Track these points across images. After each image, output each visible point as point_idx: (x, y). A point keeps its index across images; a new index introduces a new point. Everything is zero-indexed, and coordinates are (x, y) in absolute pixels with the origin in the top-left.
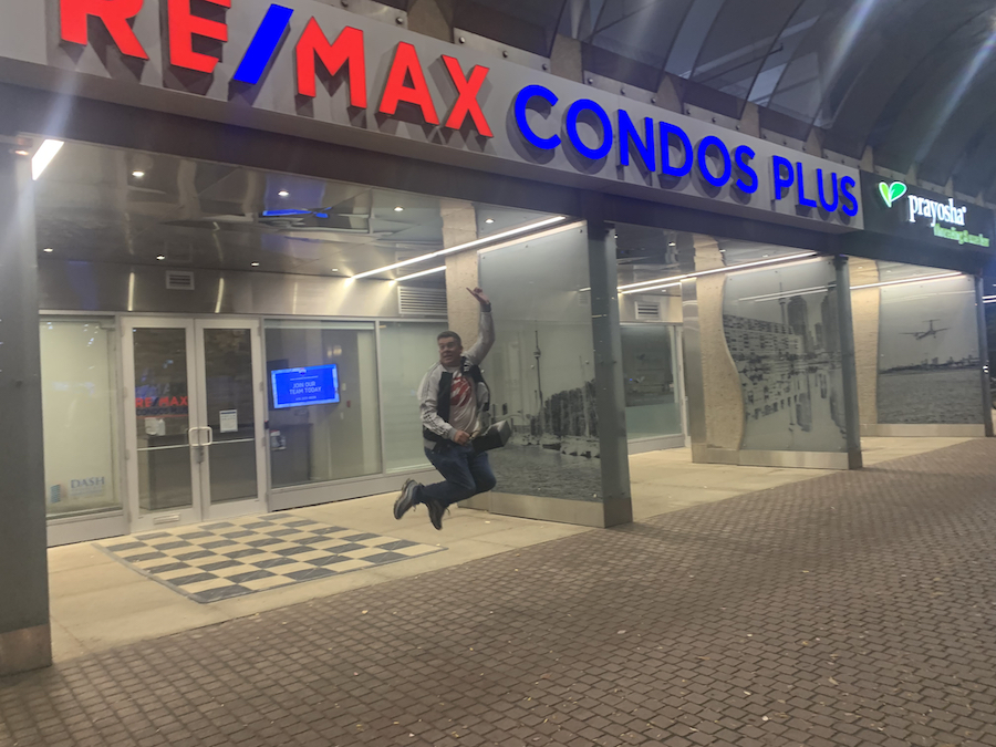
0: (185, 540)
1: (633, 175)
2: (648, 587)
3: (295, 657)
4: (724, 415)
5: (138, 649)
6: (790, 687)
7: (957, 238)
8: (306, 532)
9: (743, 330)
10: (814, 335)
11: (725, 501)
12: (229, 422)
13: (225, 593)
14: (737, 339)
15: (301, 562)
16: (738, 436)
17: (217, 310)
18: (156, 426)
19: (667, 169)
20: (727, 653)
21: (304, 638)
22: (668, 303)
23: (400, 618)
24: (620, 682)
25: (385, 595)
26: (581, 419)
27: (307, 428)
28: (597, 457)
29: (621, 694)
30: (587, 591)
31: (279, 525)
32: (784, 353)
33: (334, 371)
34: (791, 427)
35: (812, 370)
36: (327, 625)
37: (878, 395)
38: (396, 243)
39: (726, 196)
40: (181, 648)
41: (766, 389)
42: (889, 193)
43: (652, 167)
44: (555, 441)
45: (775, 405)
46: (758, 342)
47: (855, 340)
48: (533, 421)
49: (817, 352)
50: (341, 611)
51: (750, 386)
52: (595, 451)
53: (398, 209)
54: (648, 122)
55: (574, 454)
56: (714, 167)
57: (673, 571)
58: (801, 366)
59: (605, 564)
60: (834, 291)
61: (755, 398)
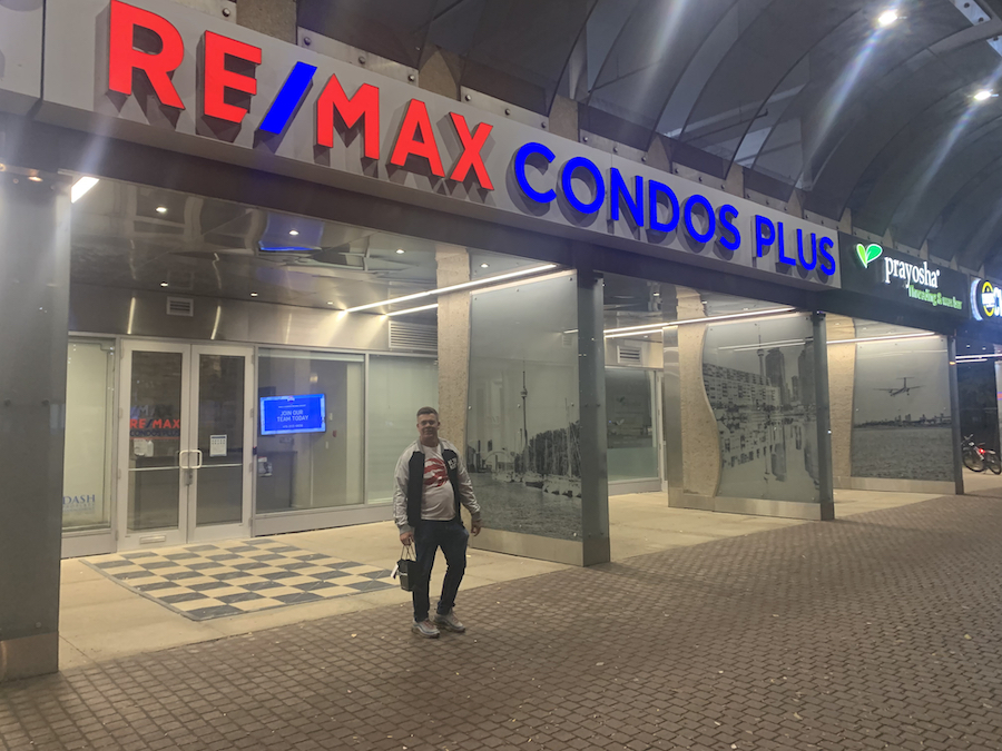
0: (172, 560)
1: (622, 229)
2: (625, 624)
3: (290, 674)
4: (701, 460)
5: (140, 661)
6: (758, 719)
7: (932, 300)
8: (290, 558)
9: (722, 379)
10: (790, 387)
11: (698, 546)
12: (219, 447)
13: (216, 612)
14: (716, 387)
15: (288, 586)
16: (714, 483)
17: (213, 338)
18: (146, 447)
19: (654, 224)
20: (699, 687)
21: (297, 658)
22: (649, 349)
23: (388, 643)
24: (600, 709)
25: (373, 620)
26: (564, 458)
27: (292, 455)
28: (579, 496)
29: (599, 720)
30: (567, 625)
31: (263, 550)
32: (760, 403)
33: (322, 400)
34: (766, 476)
35: (788, 421)
36: (318, 646)
37: (852, 448)
38: (389, 280)
39: (709, 252)
40: (180, 662)
41: (743, 438)
42: (866, 255)
43: (640, 223)
44: (538, 479)
45: (751, 453)
46: (736, 391)
47: (831, 394)
48: (517, 459)
49: (793, 404)
50: (331, 634)
51: (727, 434)
52: (576, 491)
53: (400, 252)
54: (639, 180)
55: (557, 493)
56: (699, 225)
57: (650, 610)
58: (778, 416)
59: (584, 601)
60: (811, 346)
61: (731, 446)
